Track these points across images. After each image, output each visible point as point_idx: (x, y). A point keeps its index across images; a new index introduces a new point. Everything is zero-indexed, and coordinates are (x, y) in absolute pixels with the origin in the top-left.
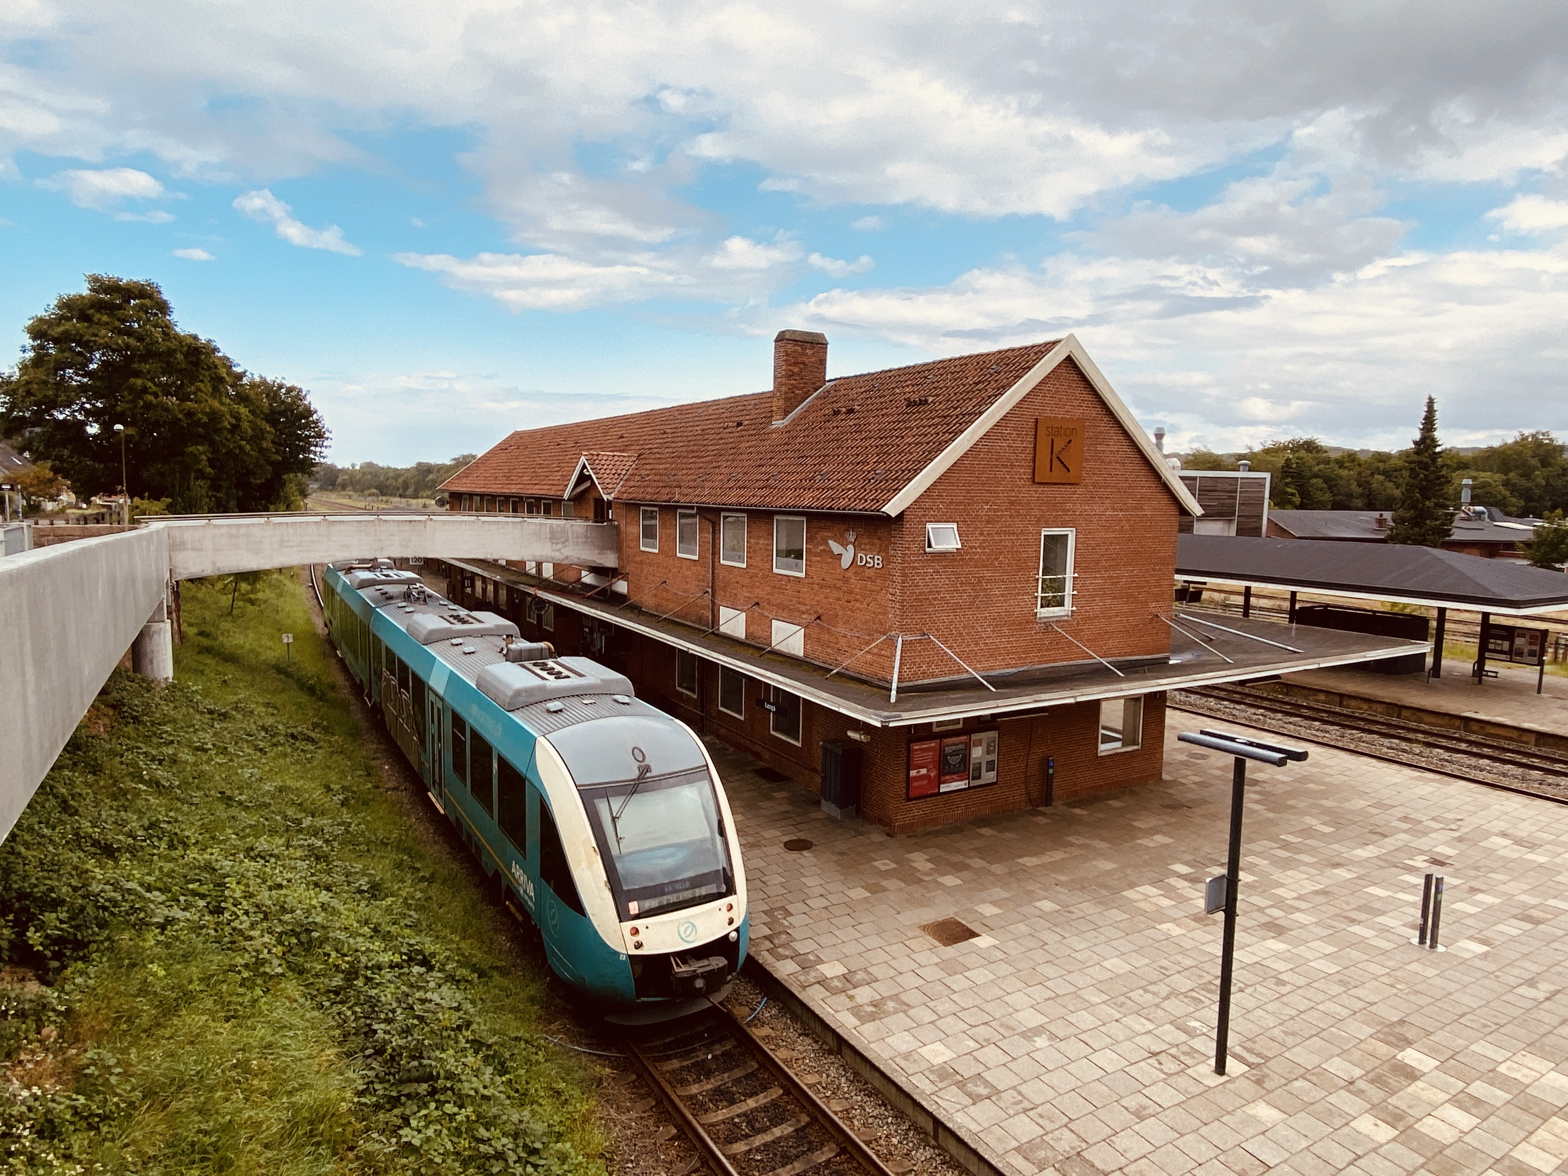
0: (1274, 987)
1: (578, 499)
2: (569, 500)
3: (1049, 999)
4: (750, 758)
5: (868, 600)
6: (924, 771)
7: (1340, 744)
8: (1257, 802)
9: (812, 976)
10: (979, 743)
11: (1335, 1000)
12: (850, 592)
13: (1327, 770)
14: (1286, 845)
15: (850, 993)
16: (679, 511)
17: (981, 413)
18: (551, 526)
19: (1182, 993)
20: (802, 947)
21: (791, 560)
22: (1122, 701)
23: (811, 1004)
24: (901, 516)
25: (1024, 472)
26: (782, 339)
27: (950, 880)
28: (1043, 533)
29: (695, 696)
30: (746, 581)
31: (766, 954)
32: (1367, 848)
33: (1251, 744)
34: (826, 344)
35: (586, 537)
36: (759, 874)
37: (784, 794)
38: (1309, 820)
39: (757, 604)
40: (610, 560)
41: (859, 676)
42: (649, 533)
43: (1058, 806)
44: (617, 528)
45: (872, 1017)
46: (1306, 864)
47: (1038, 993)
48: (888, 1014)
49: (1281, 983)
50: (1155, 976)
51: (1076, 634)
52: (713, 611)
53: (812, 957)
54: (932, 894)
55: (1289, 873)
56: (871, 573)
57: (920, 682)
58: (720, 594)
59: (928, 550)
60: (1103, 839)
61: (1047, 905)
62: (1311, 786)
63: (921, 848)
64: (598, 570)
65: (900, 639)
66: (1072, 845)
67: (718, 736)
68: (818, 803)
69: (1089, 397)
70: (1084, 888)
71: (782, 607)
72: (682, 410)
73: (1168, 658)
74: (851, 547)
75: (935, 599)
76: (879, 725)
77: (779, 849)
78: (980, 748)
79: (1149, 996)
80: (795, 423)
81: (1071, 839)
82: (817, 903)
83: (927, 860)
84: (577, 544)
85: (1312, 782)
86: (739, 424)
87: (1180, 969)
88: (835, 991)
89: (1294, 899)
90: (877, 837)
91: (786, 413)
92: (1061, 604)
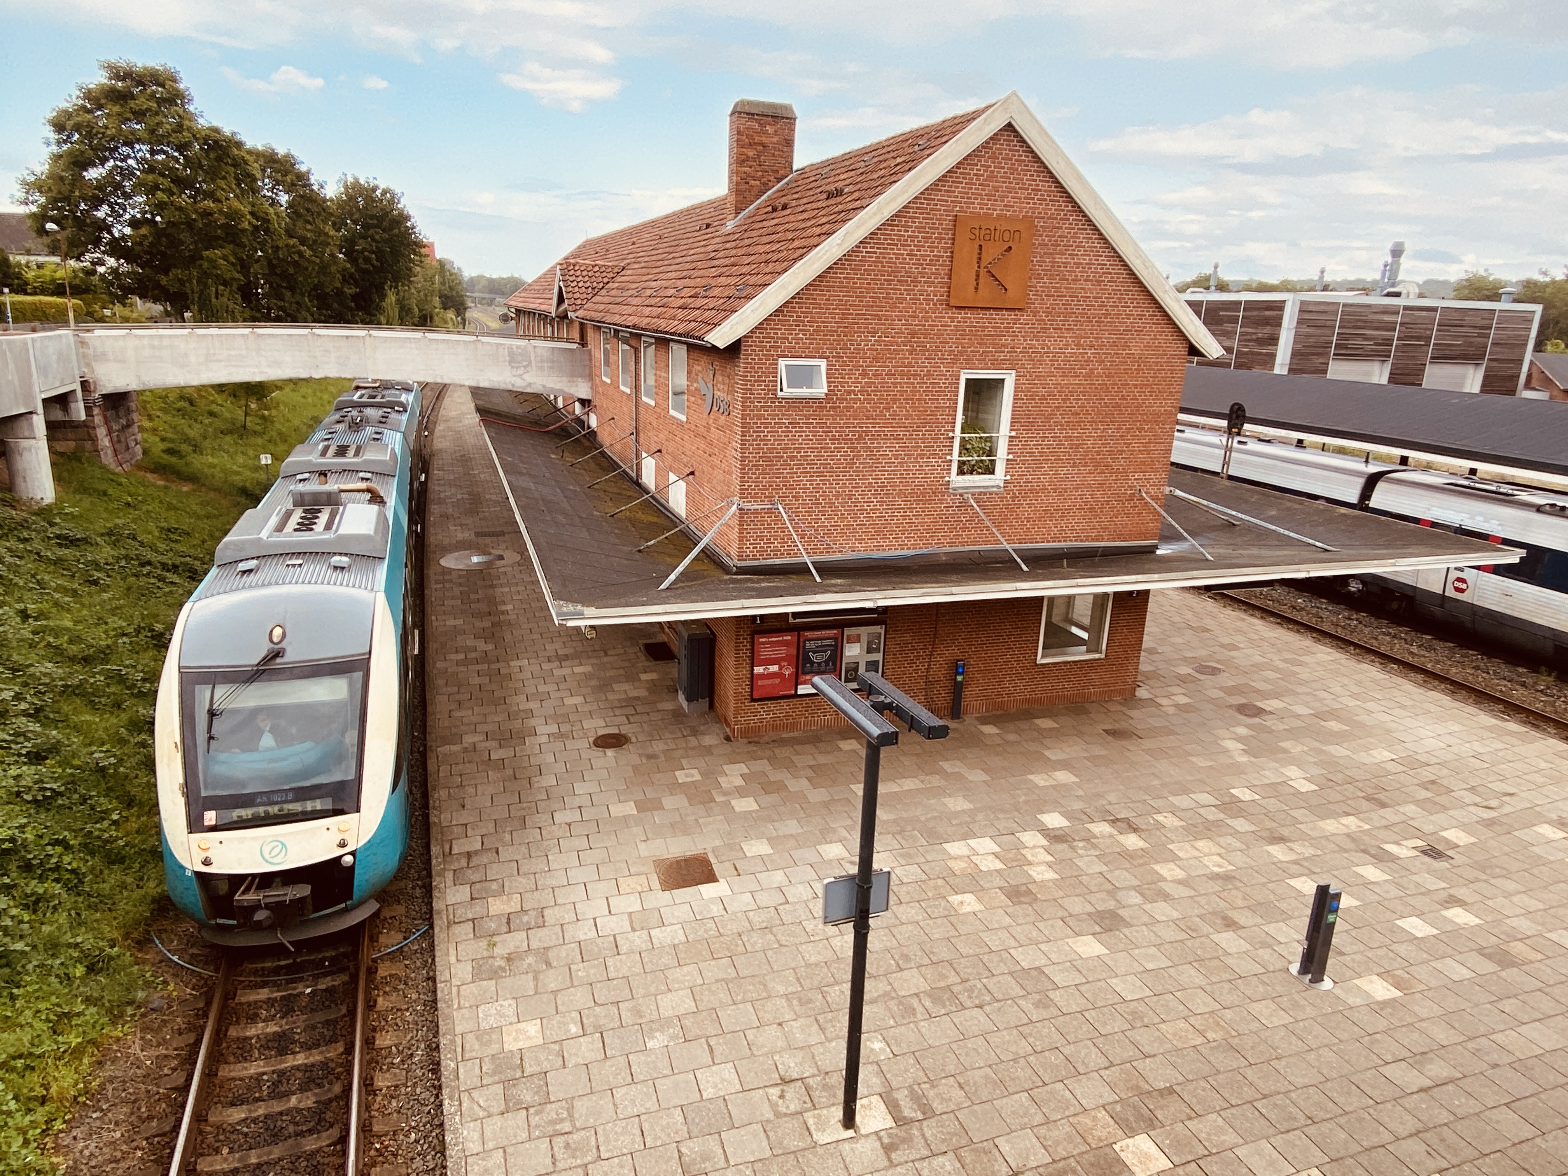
0: (1030, 1008)
5: (721, 455)
6: (774, 668)
8: (1240, 739)
9: (473, 911)
10: (858, 639)
11: (1100, 1041)
12: (711, 443)
14: (1228, 804)
15: (497, 938)
16: (620, 333)
18: (510, 347)
20: (496, 871)
23: (440, 947)
24: (735, 346)
25: (935, 291)
26: (739, 111)
27: (745, 804)
28: (964, 377)
30: (655, 423)
31: (449, 874)
32: (1344, 819)
34: (794, 119)
35: (553, 362)
37: (652, 676)
38: (1292, 772)
39: (661, 450)
40: (586, 391)
41: (715, 549)
42: (607, 359)
43: (969, 719)
44: (591, 353)
45: (493, 974)
46: (1235, 833)
48: (514, 973)
49: (1045, 1003)
51: (1009, 509)
52: (638, 455)
53: (495, 886)
54: (708, 820)
55: (1200, 843)
56: (723, 420)
57: (769, 562)
58: (641, 437)
59: (779, 393)
61: (834, 851)
63: (750, 758)
65: (737, 507)
71: (674, 456)
73: (1156, 547)
74: (711, 386)
75: (793, 458)
77: (585, 744)
78: (858, 645)
83: (743, 775)
84: (541, 368)
86: (708, 227)
88: (480, 935)
89: (1173, 881)
90: (712, 740)
91: (738, 211)
92: (990, 470)
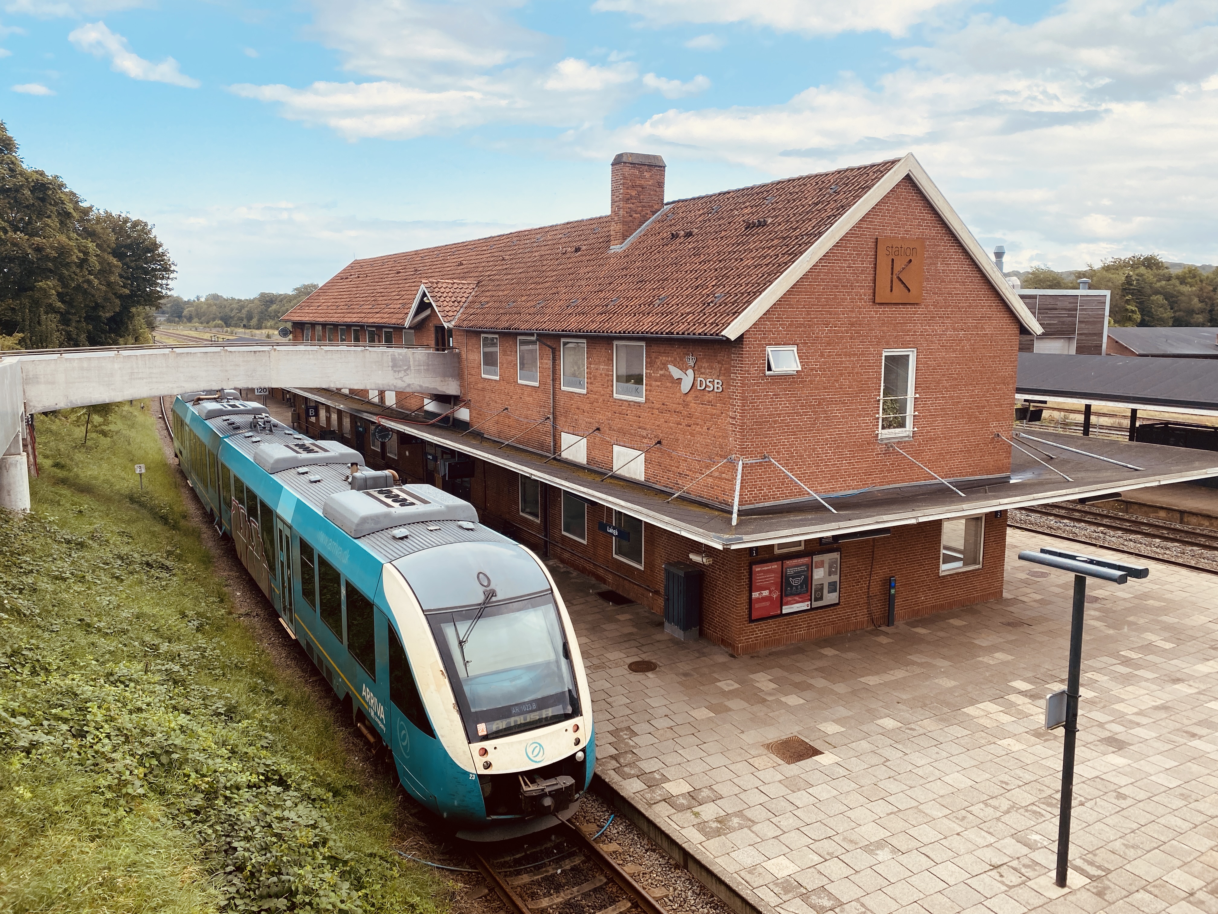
0: (1115, 801)
1: (419, 327)
2: (410, 328)
3: (891, 813)
4: (593, 581)
5: (708, 424)
6: (766, 593)
7: (1180, 561)
8: (1097, 619)
9: (658, 794)
10: (821, 565)
11: (1176, 813)
12: (690, 416)
13: (1167, 587)
14: (1126, 662)
15: (695, 810)
16: (519, 338)
17: (820, 234)
18: (393, 355)
19: (1022, 807)
20: (647, 766)
21: (631, 385)
22: (963, 521)
23: (658, 821)
24: (741, 338)
25: (866, 293)
26: (619, 161)
27: (793, 700)
28: (884, 354)
29: (539, 522)
30: (587, 407)
31: (612, 773)
32: (1207, 663)
33: (1091, 562)
34: (664, 167)
35: (428, 365)
36: (604, 696)
37: (627, 616)
38: (1150, 637)
39: (598, 429)
40: (452, 388)
41: (700, 499)
42: (490, 360)
43: (900, 624)
44: (459, 355)
45: (718, 833)
46: (1147, 680)
47: (881, 808)
48: (732, 830)
49: (1121, 796)
50: (997, 791)
51: (917, 454)
52: (554, 436)
53: (657, 776)
54: (777, 713)
55: (1129, 688)
56: (711, 397)
57: (761, 505)
58: (561, 421)
59: (768, 373)
60: (944, 658)
61: (889, 723)
62: (1151, 602)
63: (764, 668)
64: (442, 399)
65: (741, 462)
66: (914, 663)
67: (562, 561)
68: (661, 625)
69: (928, 217)
70: (925, 705)
71: (622, 432)
72: (520, 235)
73: (1009, 477)
74: (690, 372)
75: (775, 422)
76: (720, 547)
77: (624, 671)
78: (822, 569)
79: (990, 810)
80: (634, 247)
81: (913, 658)
82: (662, 723)
83: (770, 680)
84: (419, 371)
85: (1153, 598)
86: (577, 250)
87: (1021, 783)
88: (680, 809)
89: (1133, 714)
90: (721, 658)
91: (624, 237)
92: (902, 425)
